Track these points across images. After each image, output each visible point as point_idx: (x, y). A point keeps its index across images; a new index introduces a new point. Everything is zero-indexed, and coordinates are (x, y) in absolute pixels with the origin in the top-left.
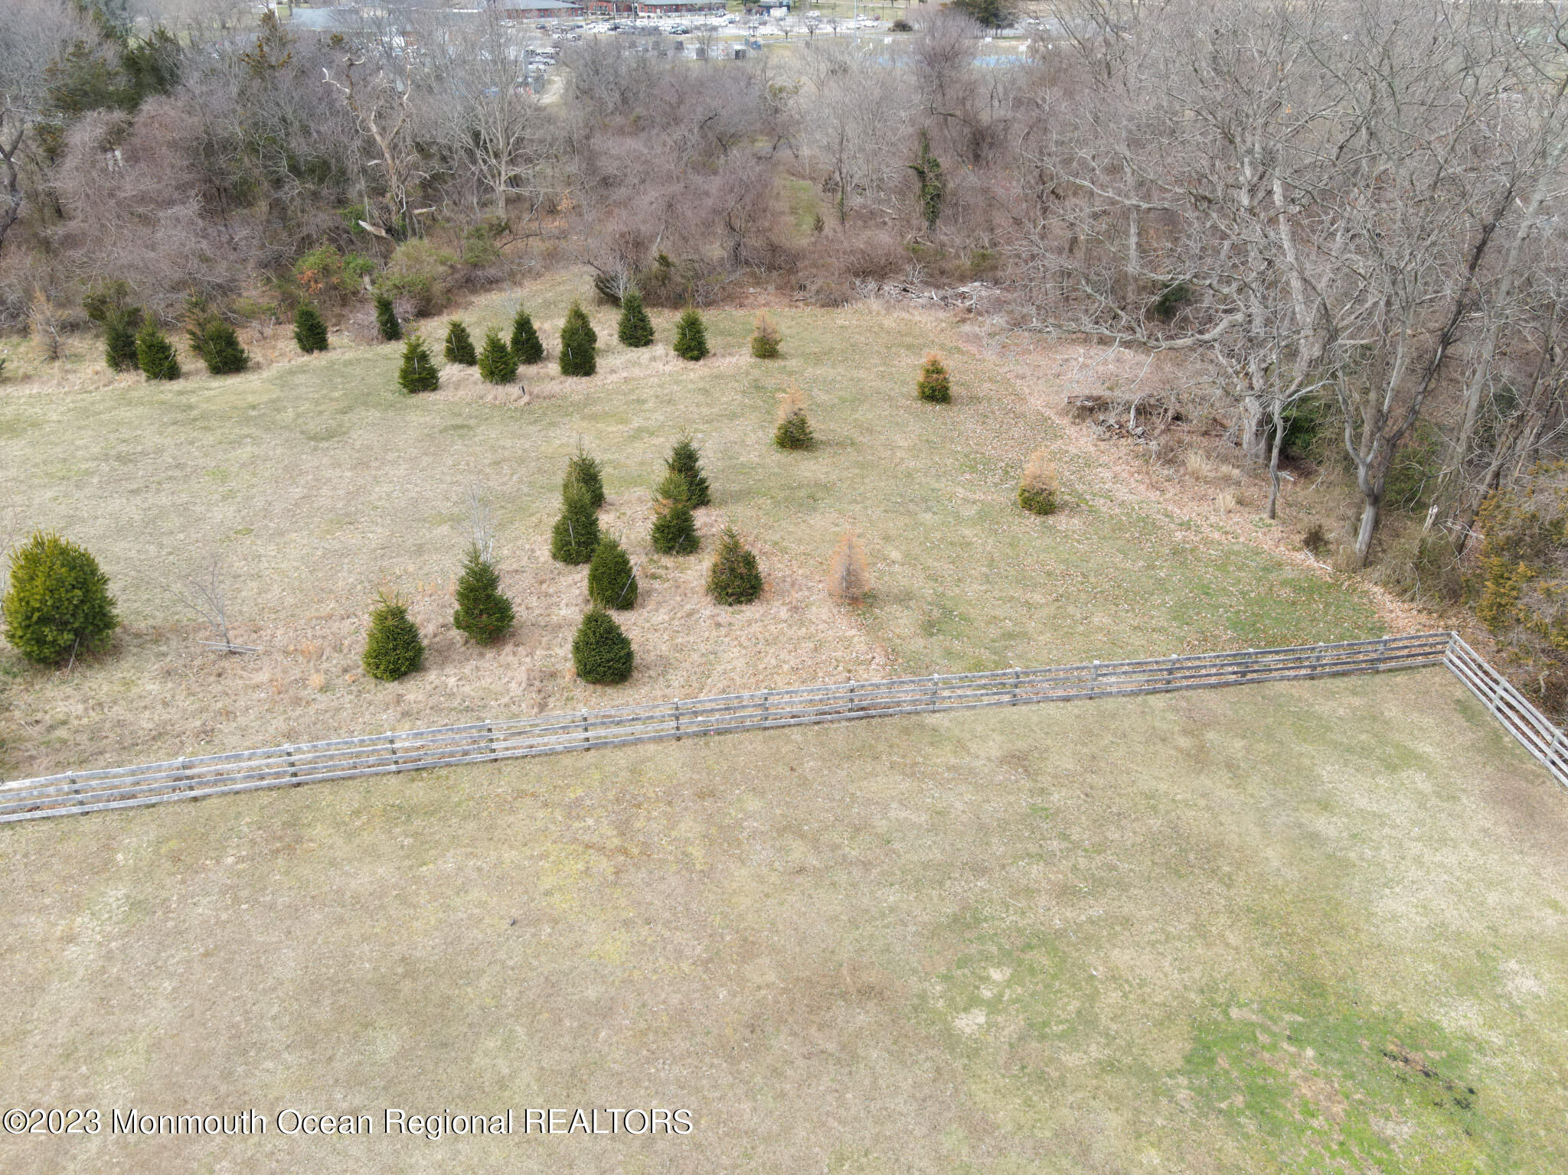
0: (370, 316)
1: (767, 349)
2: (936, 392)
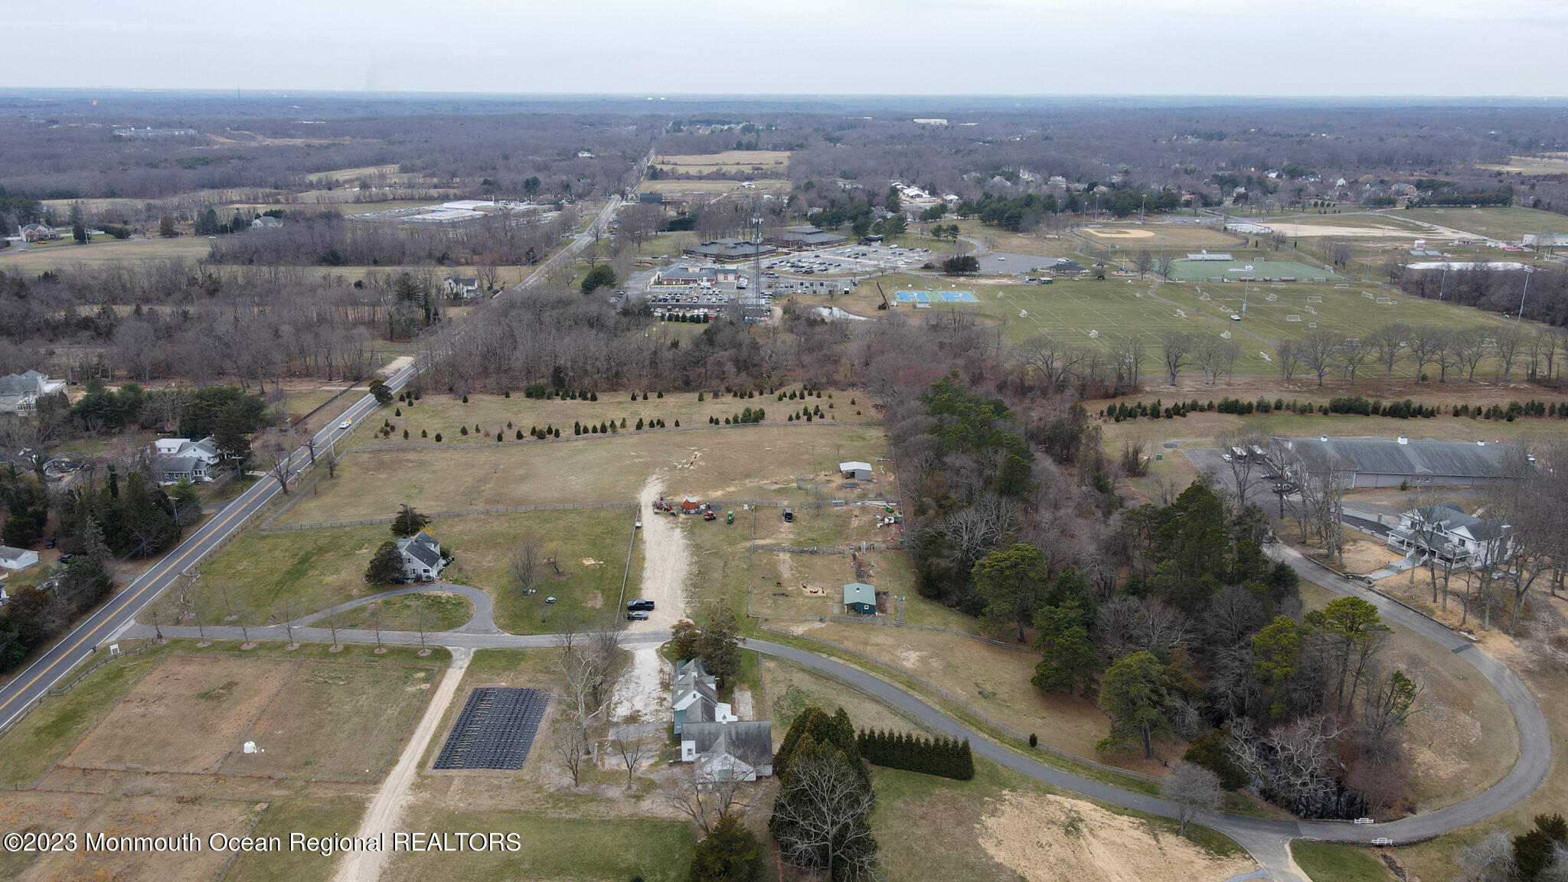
0: (769, 391)
1: (830, 397)
2: (853, 403)
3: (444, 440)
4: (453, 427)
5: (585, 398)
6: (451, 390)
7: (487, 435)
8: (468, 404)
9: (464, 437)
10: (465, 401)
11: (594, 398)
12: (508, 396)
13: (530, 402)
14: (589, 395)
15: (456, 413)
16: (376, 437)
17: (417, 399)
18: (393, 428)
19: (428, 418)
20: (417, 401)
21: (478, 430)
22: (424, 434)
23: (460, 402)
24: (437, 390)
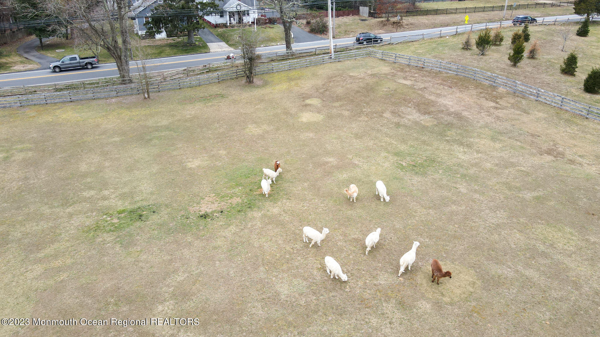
22: (569, 66)
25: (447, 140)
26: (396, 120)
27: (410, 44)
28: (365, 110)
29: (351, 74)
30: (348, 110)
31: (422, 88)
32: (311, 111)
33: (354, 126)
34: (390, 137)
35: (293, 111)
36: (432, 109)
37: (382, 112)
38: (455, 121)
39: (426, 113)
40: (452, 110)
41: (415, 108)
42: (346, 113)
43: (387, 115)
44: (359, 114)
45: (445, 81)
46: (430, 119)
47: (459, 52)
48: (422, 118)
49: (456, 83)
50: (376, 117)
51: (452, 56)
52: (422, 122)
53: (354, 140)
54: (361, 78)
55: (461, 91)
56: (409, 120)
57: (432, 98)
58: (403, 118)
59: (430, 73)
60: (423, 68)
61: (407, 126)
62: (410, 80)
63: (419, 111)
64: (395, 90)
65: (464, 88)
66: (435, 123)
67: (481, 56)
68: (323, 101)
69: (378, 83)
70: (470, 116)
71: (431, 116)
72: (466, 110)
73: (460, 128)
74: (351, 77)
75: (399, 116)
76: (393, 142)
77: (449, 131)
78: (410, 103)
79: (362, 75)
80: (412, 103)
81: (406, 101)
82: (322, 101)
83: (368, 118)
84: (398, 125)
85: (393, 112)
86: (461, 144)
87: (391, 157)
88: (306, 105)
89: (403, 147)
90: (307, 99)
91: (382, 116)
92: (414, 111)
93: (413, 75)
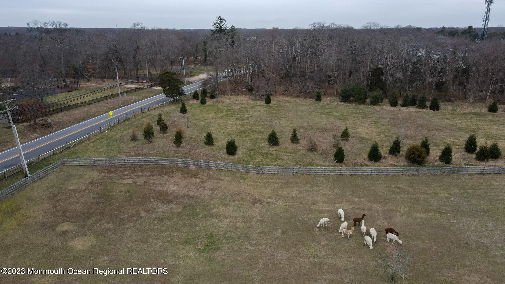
3: (240, 152)
4: (254, 132)
5: (422, 106)
6: (251, 90)
7: (312, 149)
8: (271, 105)
9: (273, 150)
10: (268, 101)
11: (435, 107)
12: (318, 99)
13: (349, 108)
14: (428, 104)
15: (257, 114)
16: (134, 138)
17: (212, 97)
18: (164, 128)
19: (221, 118)
20: (212, 101)
21: (295, 139)
22: (209, 140)
23: (262, 103)
24: (235, 91)
25: (202, 218)
26: (154, 216)
27: (84, 144)
28: (123, 217)
29: (70, 188)
30: (109, 223)
31: (144, 183)
32: (76, 238)
33: (129, 234)
34: (166, 231)
35: (58, 243)
36: (170, 198)
37: (138, 214)
38: (192, 202)
39: (169, 202)
40: (182, 193)
41: (157, 201)
42: (110, 226)
43: (143, 214)
44: (121, 222)
45: (152, 172)
46: (176, 206)
47: (132, 144)
48: (170, 207)
49: (162, 172)
50: (138, 220)
51: (132, 149)
52: (173, 210)
53: (145, 246)
54: (85, 190)
55: (171, 177)
56: (163, 212)
57: (159, 188)
58: (157, 212)
59: (134, 168)
60: (124, 165)
61: (167, 218)
62: (128, 178)
63: (162, 202)
64: (129, 192)
65: (170, 173)
66: (182, 208)
67: (151, 144)
68: (74, 222)
69: (106, 189)
70: (196, 194)
71: (175, 203)
72: (189, 190)
73: (200, 205)
74: (73, 190)
75: (153, 211)
76: (172, 234)
77: (196, 210)
78: (149, 198)
79: (83, 187)
80: (151, 198)
81: (146, 198)
82: (74, 224)
83: (132, 223)
84: (160, 219)
85: (145, 211)
86: (212, 216)
87: (187, 247)
88: (63, 233)
89: (184, 236)
90: (57, 227)
91: (141, 217)
92: (160, 204)
93: (123, 173)
